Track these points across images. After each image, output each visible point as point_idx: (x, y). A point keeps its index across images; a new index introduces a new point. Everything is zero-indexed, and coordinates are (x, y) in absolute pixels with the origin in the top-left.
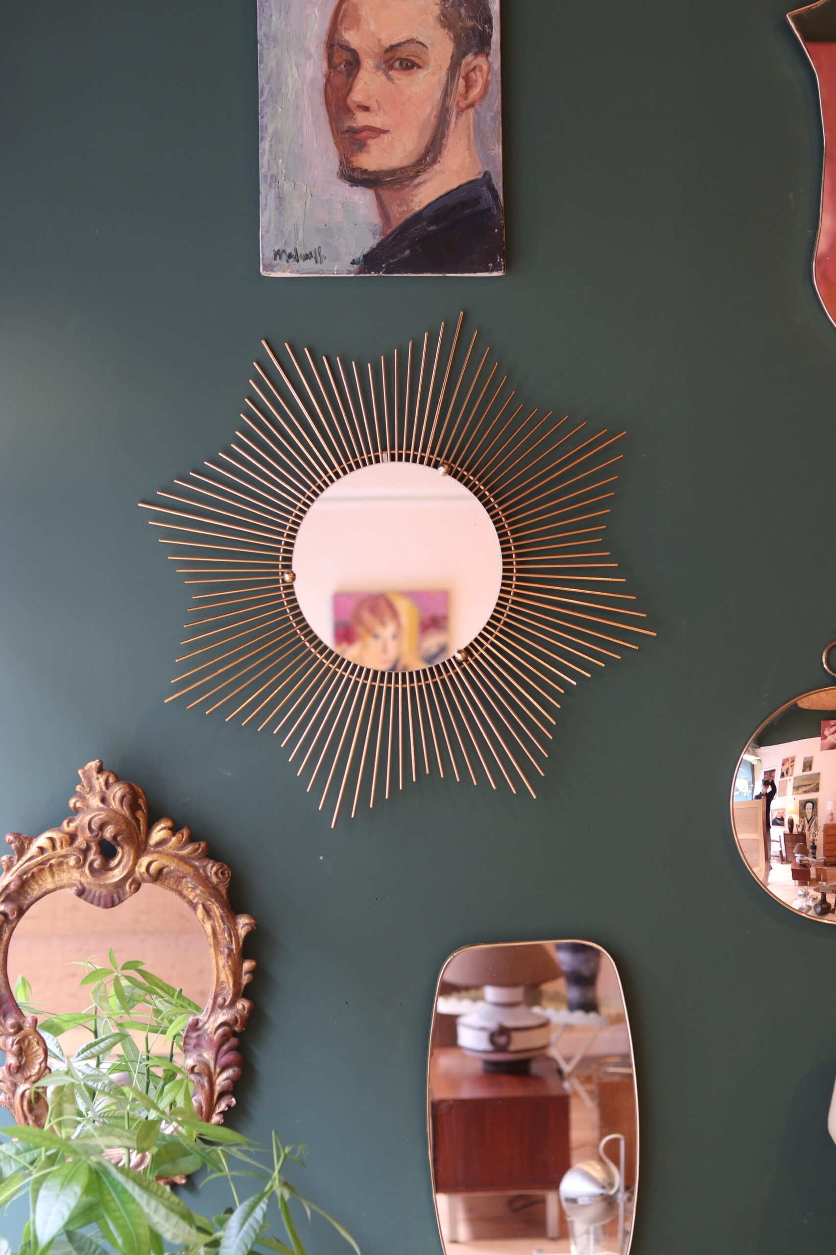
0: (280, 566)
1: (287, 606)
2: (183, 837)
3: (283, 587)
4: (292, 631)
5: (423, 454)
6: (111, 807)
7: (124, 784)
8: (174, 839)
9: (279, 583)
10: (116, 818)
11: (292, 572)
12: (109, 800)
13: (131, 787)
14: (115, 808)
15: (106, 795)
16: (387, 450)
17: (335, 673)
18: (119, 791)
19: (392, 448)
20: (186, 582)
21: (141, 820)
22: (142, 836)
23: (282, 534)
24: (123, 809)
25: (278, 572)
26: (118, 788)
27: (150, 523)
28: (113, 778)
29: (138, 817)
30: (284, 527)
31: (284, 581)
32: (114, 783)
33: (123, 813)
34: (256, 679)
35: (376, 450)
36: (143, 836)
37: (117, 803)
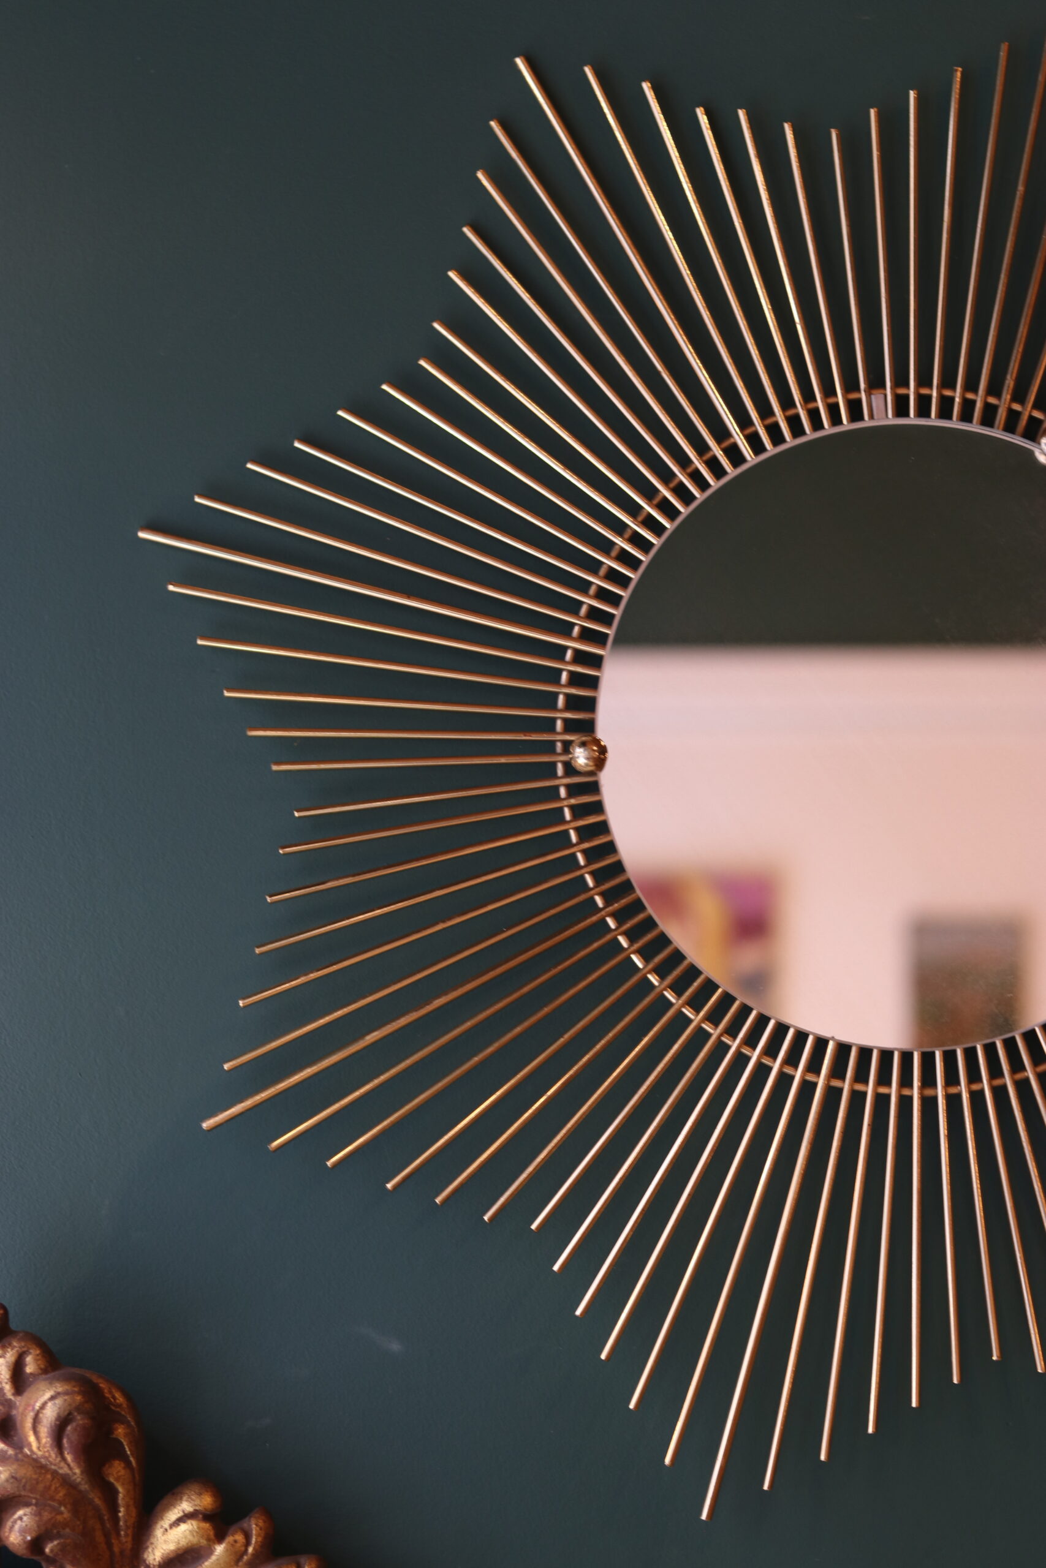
0: (559, 725)
1: (578, 844)
2: (248, 1543)
3: (568, 787)
4: (594, 918)
5: (992, 400)
6: (26, 1451)
7: (67, 1379)
8: (220, 1549)
9: (554, 775)
10: (41, 1487)
11: (597, 742)
12: (23, 1427)
13: (91, 1392)
14: (40, 1453)
15: (14, 1412)
16: (884, 386)
17: (721, 1049)
18: (50, 1404)
19: (901, 379)
20: (275, 768)
21: (120, 1489)
22: (124, 1539)
23: (564, 629)
24: (64, 1459)
25: (553, 743)
26: (48, 1395)
27: (171, 588)
28: (36, 1360)
29: (112, 1480)
30: (573, 607)
31: (570, 769)
32: (39, 1375)
33: (65, 1470)
34: (482, 1063)
35: (851, 384)
36: (125, 1537)
37: (44, 1441)
